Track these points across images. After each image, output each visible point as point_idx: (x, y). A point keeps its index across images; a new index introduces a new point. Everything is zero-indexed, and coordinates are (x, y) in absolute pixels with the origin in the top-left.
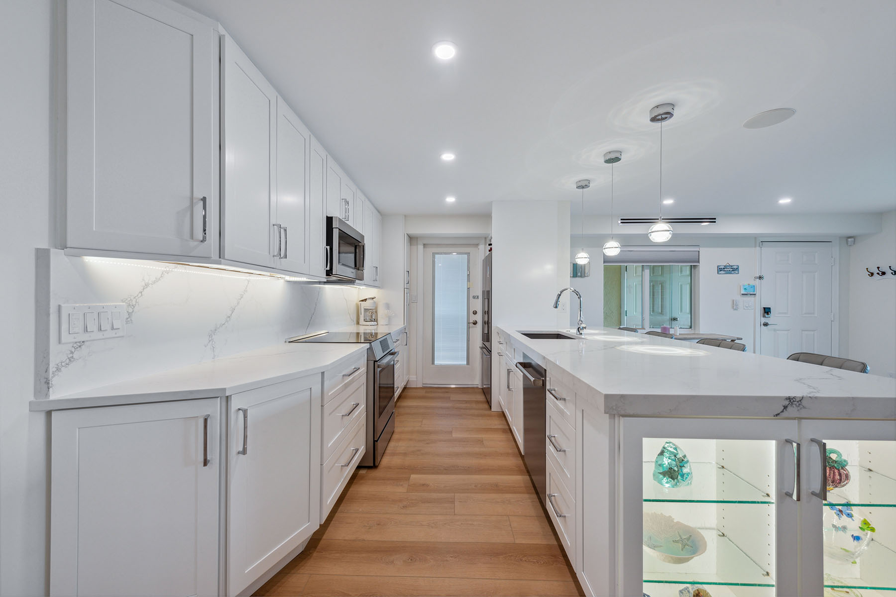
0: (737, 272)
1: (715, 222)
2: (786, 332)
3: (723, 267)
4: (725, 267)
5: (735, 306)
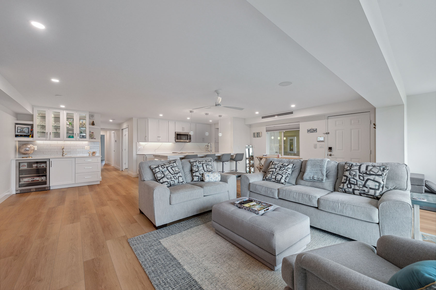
0: (316, 132)
1: (293, 113)
2: (342, 159)
3: (309, 130)
4: (310, 130)
5: (315, 147)
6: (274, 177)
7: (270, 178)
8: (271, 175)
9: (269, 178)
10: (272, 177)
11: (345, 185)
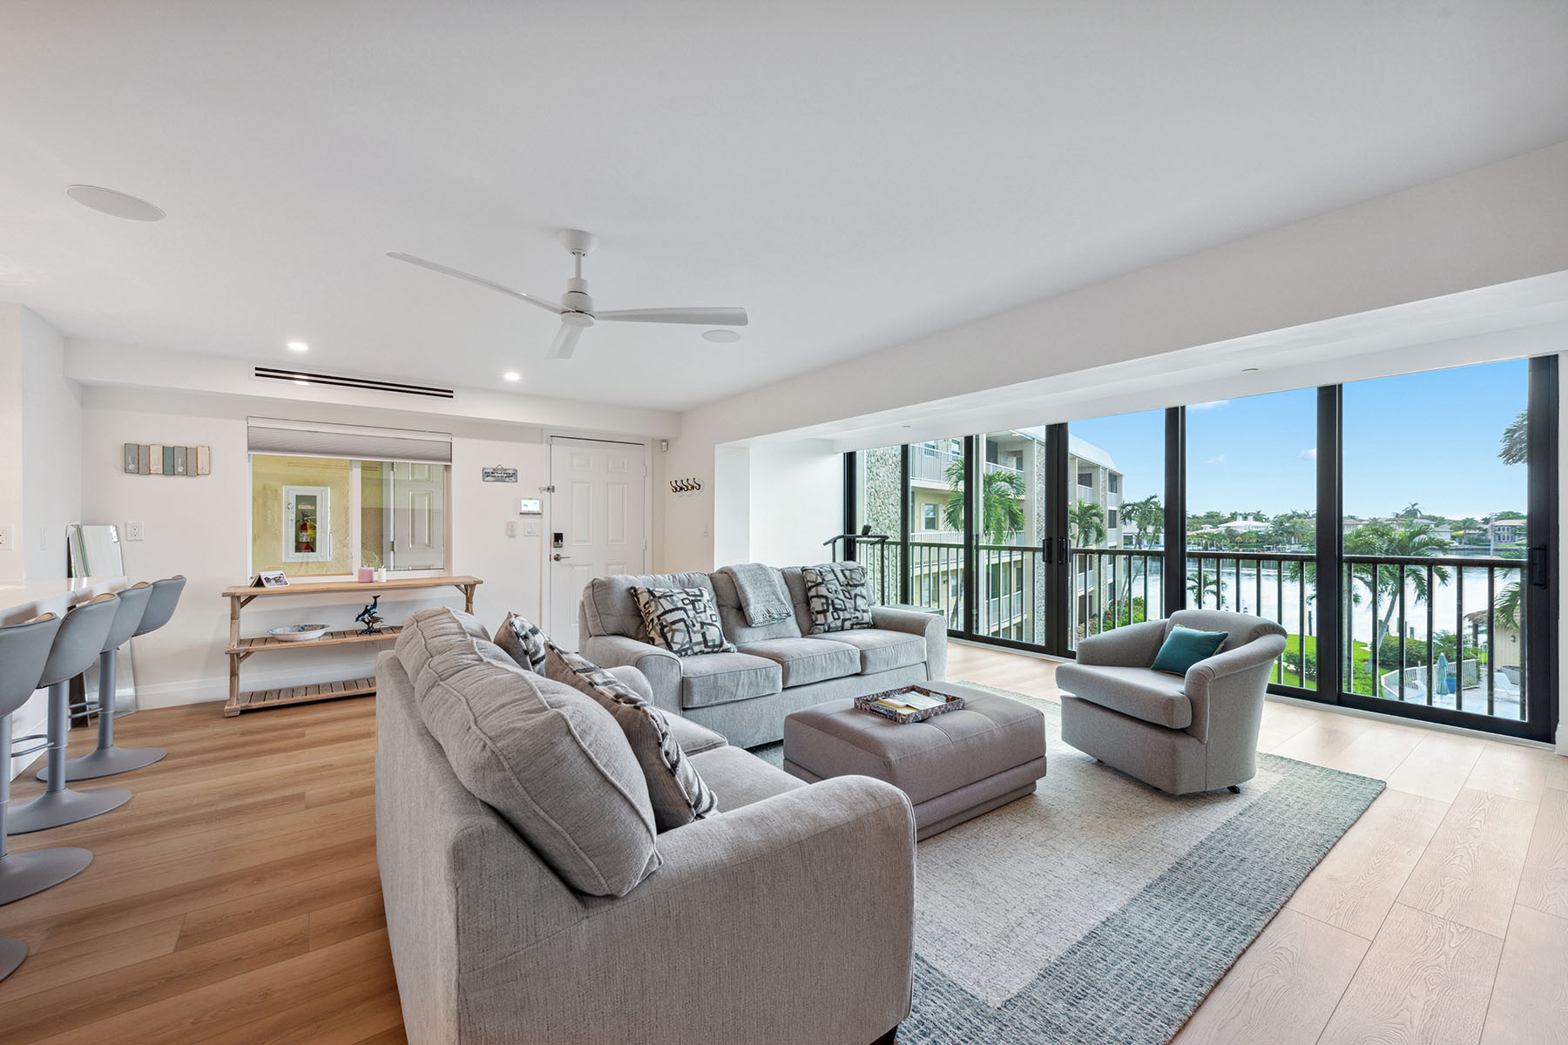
1: (452, 397)
2: (587, 567)
3: (491, 471)
4: (495, 470)
5: (511, 532)
6: (697, 638)
7: (688, 646)
8: (685, 636)
9: (682, 646)
10: (693, 641)
11: (829, 615)
